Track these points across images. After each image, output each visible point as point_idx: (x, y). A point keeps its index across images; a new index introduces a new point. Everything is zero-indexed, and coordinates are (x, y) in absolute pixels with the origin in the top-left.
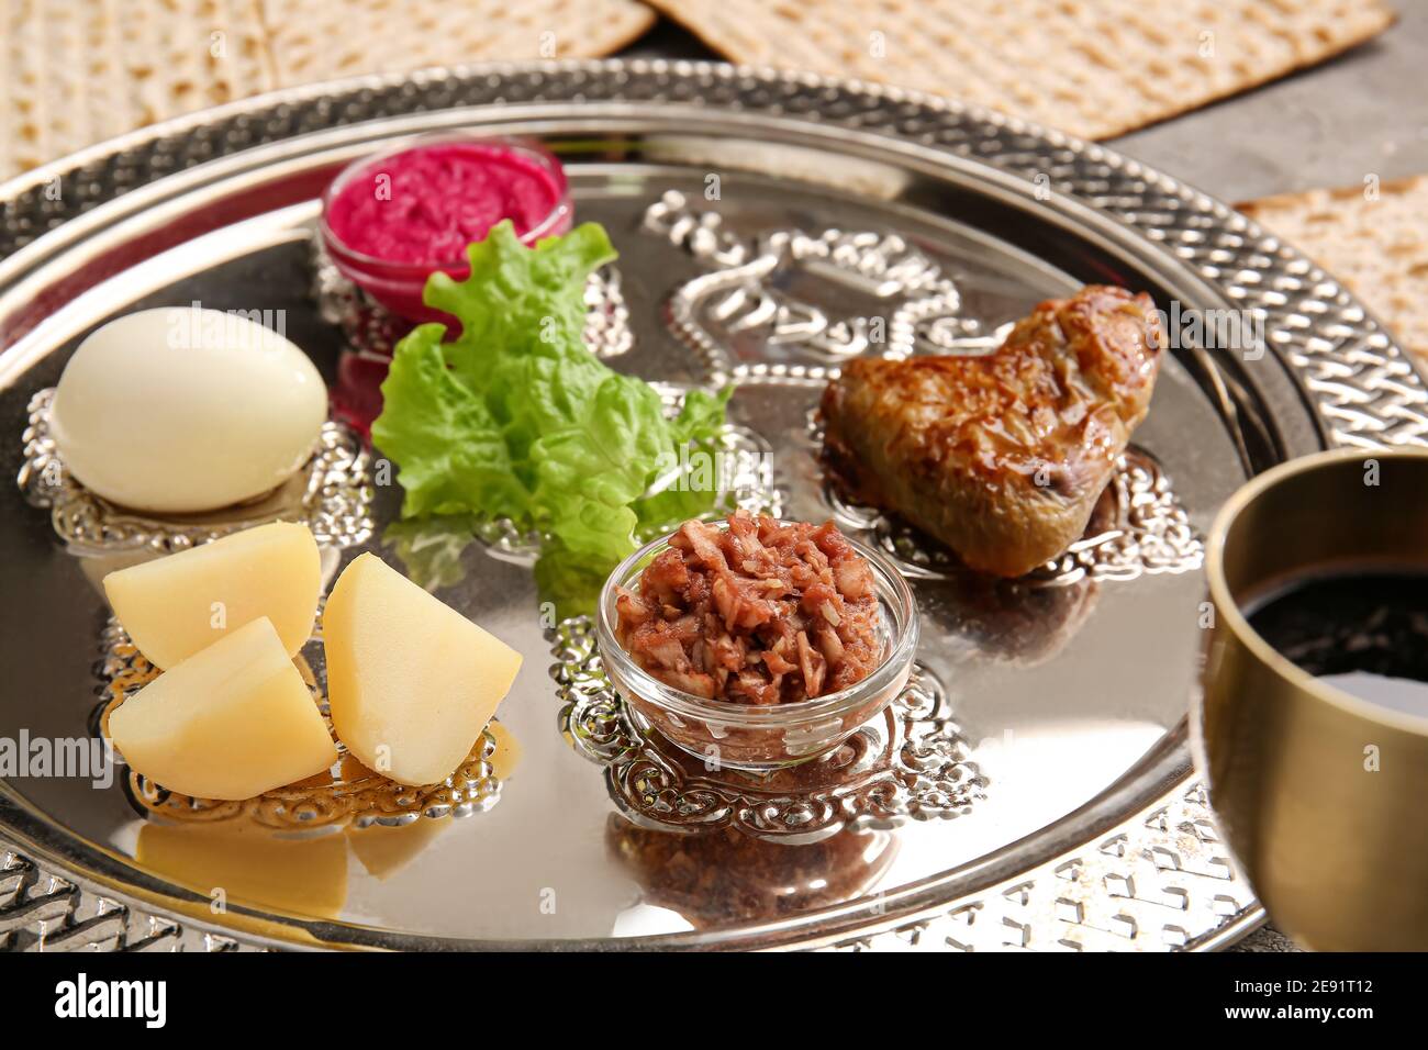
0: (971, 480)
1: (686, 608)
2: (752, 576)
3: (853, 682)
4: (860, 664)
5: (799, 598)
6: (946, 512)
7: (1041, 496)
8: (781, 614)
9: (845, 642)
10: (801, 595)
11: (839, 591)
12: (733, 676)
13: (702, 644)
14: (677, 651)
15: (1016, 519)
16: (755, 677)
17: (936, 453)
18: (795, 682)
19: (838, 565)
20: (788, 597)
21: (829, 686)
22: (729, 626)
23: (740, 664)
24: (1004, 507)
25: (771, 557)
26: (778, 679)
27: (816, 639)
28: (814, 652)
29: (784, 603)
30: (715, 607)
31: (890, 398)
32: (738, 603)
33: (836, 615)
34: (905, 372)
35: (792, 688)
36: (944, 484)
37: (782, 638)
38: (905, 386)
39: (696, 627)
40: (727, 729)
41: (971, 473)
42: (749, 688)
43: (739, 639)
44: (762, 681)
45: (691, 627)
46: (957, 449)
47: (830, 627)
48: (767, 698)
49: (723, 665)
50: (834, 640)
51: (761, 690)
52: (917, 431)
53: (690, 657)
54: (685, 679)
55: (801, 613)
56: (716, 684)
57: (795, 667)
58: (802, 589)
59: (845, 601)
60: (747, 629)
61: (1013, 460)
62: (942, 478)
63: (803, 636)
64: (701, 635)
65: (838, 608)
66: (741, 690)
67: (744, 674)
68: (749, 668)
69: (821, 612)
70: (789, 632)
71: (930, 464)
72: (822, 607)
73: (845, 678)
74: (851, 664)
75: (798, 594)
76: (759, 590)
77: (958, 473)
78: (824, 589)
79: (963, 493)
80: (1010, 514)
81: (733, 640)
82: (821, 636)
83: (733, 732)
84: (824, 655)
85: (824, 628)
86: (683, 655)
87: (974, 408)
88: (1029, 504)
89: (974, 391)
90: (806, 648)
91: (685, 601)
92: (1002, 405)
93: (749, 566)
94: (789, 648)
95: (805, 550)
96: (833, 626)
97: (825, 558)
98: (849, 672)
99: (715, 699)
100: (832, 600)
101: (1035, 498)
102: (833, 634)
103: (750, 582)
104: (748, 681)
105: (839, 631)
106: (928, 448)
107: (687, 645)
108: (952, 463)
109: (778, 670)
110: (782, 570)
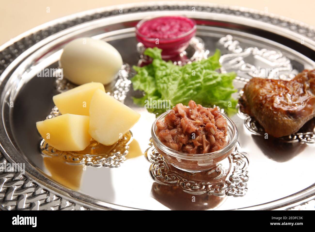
0: (270, 110)
1: (175, 127)
2: (193, 119)
3: (217, 150)
4: (219, 146)
5: (204, 126)
6: (263, 117)
7: (288, 117)
8: (199, 130)
9: (216, 139)
10: (205, 125)
11: (216, 125)
12: (184, 145)
13: (177, 136)
14: (170, 137)
15: (279, 122)
16: (190, 146)
17: (264, 102)
18: (201, 149)
19: (217, 119)
20: (202, 126)
21: (210, 150)
22: (184, 131)
23: (186, 142)
24: (277, 118)
25: (198, 115)
26: (196, 147)
27: (208, 137)
28: (207, 141)
29: (200, 127)
30: (181, 127)
31: (257, 87)
32: (187, 126)
33: (214, 132)
34: (264, 81)
35: (200, 150)
36: (263, 110)
37: (198, 136)
38: (262, 84)
39: (176, 132)
40: (181, 160)
41: (271, 108)
42: (188, 149)
43: (186, 136)
44: (192, 147)
45: (175, 131)
46: (269, 101)
47: (212, 135)
48: (193, 152)
49: (181, 142)
50: (213, 138)
51: (191, 150)
52: (261, 96)
53: (173, 139)
54: (171, 145)
55: (205, 130)
56: (179, 147)
57: (201, 144)
58: (205, 124)
59: (217, 128)
60: (189, 133)
61: (283, 106)
62: (264, 108)
63: (204, 136)
64: (177, 134)
65: (215, 130)
66: (185, 149)
67: (187, 145)
68: (189, 144)
69: (210, 130)
70: (201, 135)
71: (262, 104)
72: (210, 129)
73: (215, 149)
74: (217, 145)
75: (204, 125)
76: (193, 123)
77: (267, 107)
78: (211, 124)
79: (267, 113)
80: (278, 120)
81: (185, 136)
82: (209, 137)
83: (183, 160)
84: (210, 142)
85: (211, 135)
86: (172, 139)
87: (278, 92)
88: (284, 118)
89: (279, 88)
90: (205, 140)
91: (174, 124)
92: (285, 92)
93: (192, 117)
94: (200, 139)
95: (208, 114)
96: (213, 134)
97: (213, 116)
98: (216, 147)
99: (179, 151)
100: (213, 128)
101: (286, 117)
102: (213, 137)
103: (191, 121)
104: (188, 147)
105: (215, 136)
106: (262, 100)
107: (173, 136)
108: (267, 105)
109: (196, 145)
110: (201, 118)
